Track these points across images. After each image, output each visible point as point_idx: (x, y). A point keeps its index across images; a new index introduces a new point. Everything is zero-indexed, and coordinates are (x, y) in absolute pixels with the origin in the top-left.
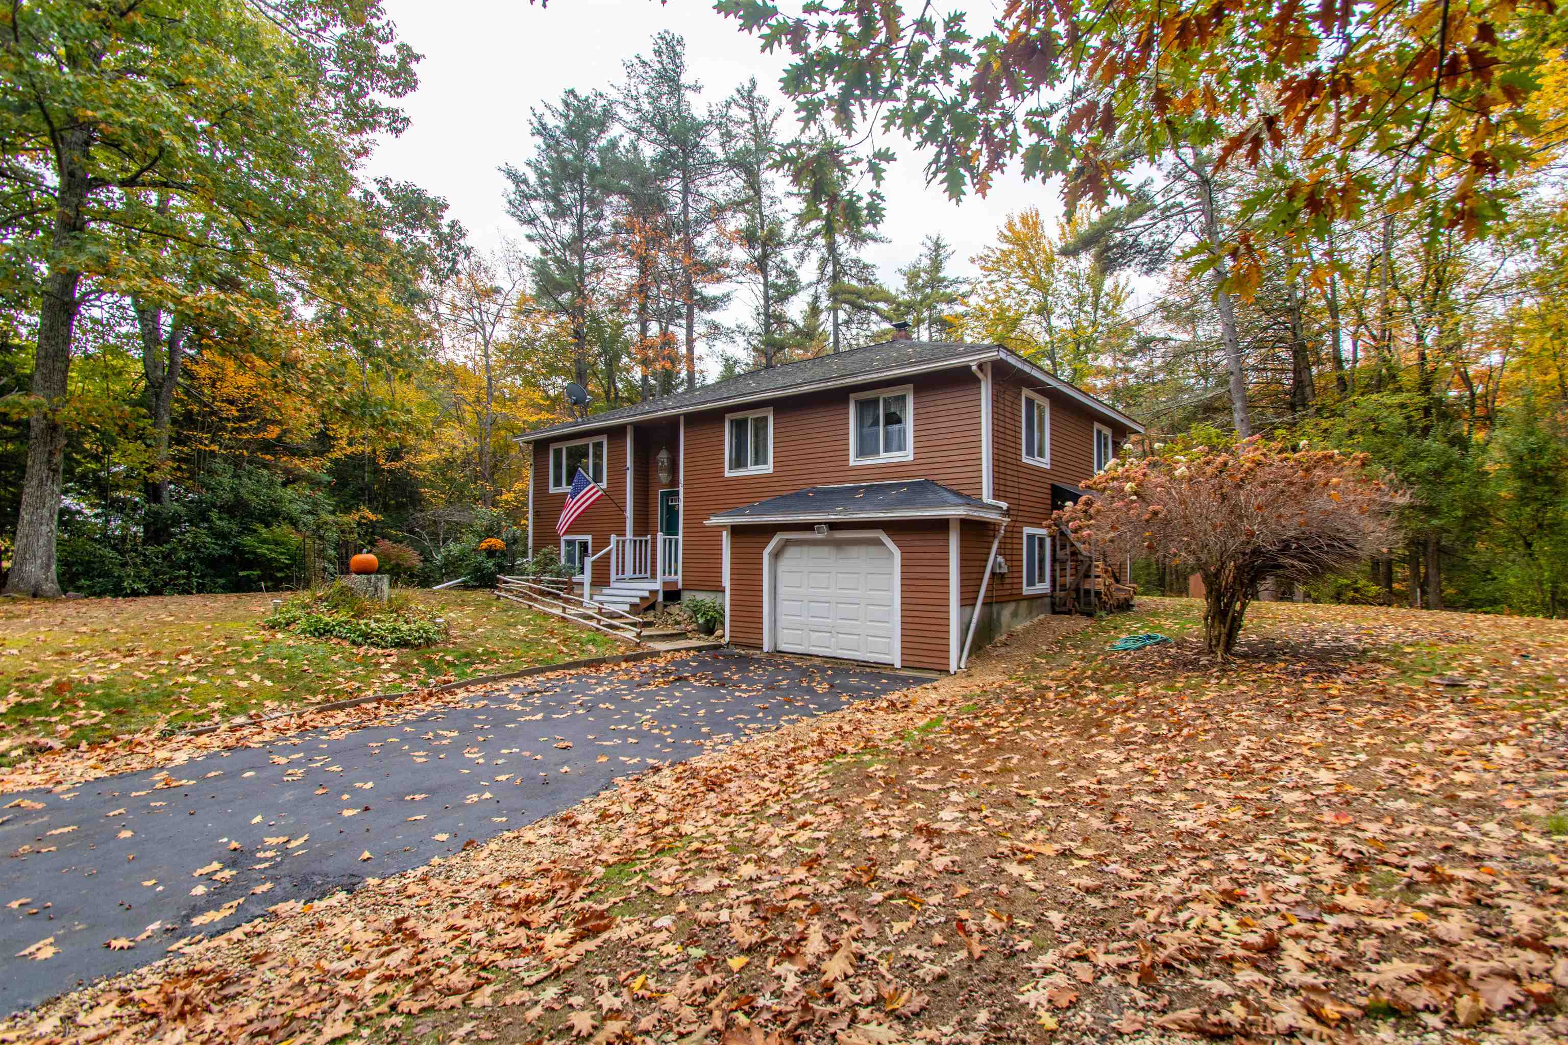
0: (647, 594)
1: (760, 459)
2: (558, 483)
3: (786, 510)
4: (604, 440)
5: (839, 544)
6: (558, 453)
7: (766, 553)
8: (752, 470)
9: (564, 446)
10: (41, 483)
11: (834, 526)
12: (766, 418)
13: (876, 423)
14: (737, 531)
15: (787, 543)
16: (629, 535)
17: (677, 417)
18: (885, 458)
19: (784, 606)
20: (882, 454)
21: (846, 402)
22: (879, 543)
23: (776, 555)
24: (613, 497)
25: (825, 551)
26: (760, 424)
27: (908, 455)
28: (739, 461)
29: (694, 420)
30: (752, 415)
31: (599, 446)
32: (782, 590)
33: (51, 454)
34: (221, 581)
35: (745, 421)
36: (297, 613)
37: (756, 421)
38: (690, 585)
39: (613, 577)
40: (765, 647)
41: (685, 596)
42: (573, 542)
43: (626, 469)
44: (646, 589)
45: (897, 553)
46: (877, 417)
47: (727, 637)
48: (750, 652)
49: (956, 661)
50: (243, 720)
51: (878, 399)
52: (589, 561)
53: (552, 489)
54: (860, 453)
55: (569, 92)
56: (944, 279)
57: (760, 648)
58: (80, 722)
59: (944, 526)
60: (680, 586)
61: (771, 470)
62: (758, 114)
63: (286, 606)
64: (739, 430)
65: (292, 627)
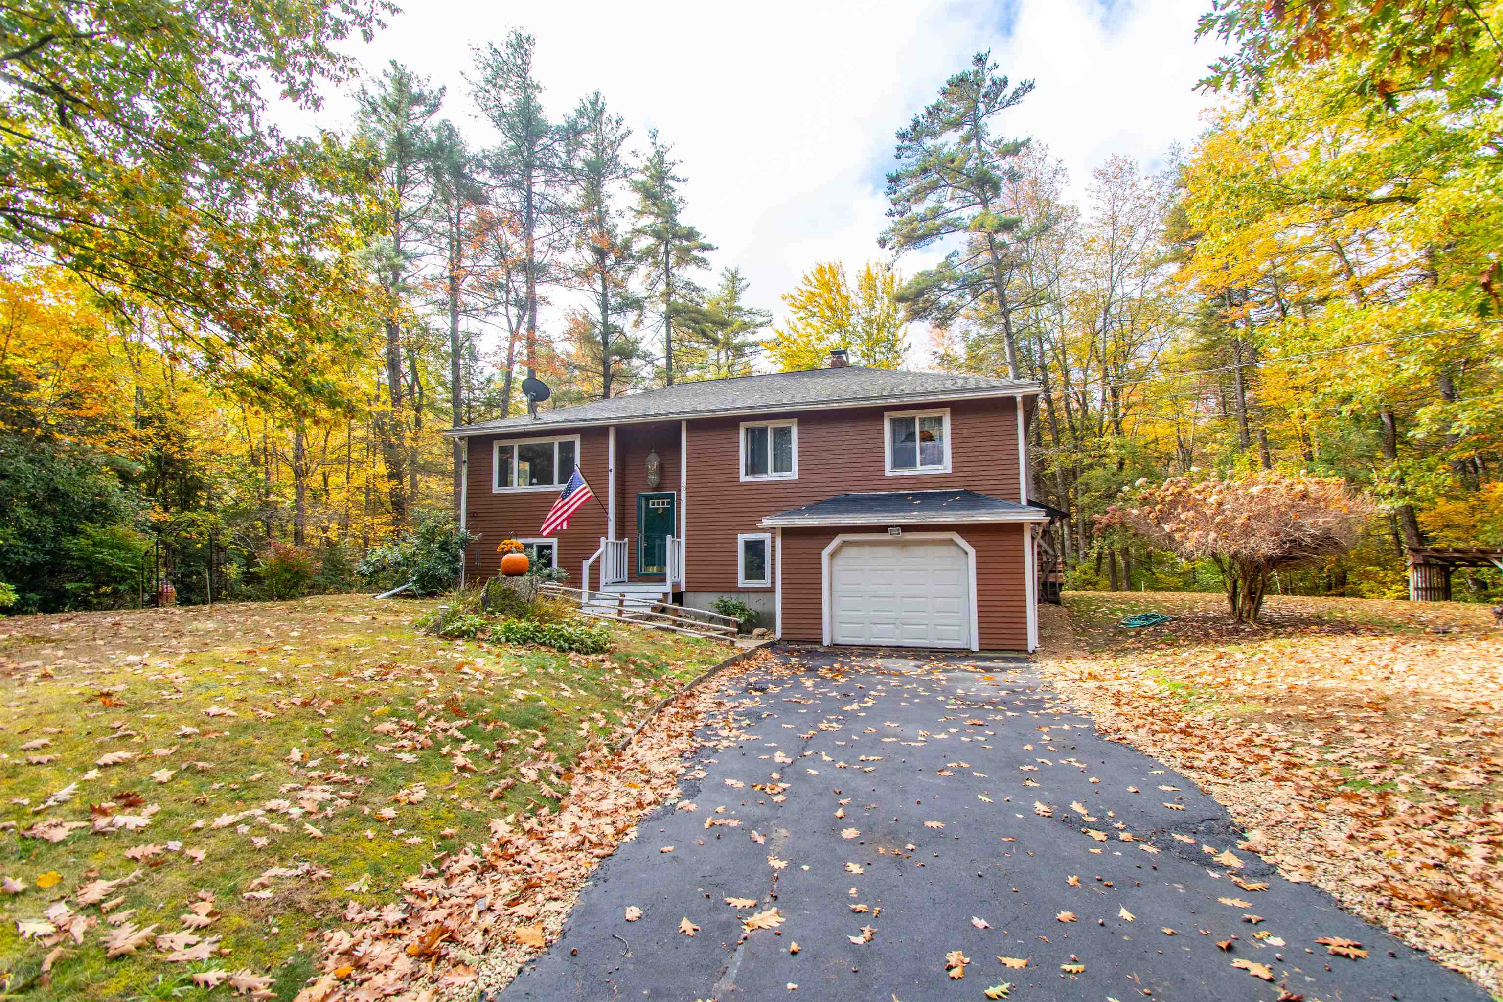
0: (661, 596)
1: (782, 465)
3: (839, 513)
4: (577, 440)
5: (903, 545)
6: (506, 452)
7: (825, 554)
8: (771, 476)
9: (516, 444)
11: (906, 529)
12: (788, 430)
13: (911, 437)
14: (787, 533)
15: (845, 543)
16: (612, 538)
17: (679, 422)
18: (921, 470)
19: (841, 603)
20: (919, 466)
21: (882, 418)
22: (952, 542)
23: (833, 555)
24: (599, 499)
25: (889, 551)
26: (783, 434)
27: (946, 467)
28: (756, 466)
29: (699, 425)
30: (771, 425)
31: (567, 448)
32: (837, 587)
34: (34, 597)
35: (763, 431)
36: (478, 621)
37: (775, 430)
38: (695, 587)
39: (603, 581)
40: (826, 642)
41: (688, 598)
42: (530, 546)
43: (607, 471)
44: (655, 592)
45: (972, 552)
46: (913, 434)
47: (779, 635)
48: (809, 647)
49: (1033, 642)
50: (629, 730)
51: (914, 419)
52: (586, 564)
53: (496, 489)
54: (896, 465)
55: (394, 63)
56: (739, 309)
57: (820, 643)
58: (537, 743)
59: (1017, 528)
60: (683, 588)
61: (796, 477)
62: (606, 129)
63: (455, 613)
64: (757, 438)
65: (480, 635)
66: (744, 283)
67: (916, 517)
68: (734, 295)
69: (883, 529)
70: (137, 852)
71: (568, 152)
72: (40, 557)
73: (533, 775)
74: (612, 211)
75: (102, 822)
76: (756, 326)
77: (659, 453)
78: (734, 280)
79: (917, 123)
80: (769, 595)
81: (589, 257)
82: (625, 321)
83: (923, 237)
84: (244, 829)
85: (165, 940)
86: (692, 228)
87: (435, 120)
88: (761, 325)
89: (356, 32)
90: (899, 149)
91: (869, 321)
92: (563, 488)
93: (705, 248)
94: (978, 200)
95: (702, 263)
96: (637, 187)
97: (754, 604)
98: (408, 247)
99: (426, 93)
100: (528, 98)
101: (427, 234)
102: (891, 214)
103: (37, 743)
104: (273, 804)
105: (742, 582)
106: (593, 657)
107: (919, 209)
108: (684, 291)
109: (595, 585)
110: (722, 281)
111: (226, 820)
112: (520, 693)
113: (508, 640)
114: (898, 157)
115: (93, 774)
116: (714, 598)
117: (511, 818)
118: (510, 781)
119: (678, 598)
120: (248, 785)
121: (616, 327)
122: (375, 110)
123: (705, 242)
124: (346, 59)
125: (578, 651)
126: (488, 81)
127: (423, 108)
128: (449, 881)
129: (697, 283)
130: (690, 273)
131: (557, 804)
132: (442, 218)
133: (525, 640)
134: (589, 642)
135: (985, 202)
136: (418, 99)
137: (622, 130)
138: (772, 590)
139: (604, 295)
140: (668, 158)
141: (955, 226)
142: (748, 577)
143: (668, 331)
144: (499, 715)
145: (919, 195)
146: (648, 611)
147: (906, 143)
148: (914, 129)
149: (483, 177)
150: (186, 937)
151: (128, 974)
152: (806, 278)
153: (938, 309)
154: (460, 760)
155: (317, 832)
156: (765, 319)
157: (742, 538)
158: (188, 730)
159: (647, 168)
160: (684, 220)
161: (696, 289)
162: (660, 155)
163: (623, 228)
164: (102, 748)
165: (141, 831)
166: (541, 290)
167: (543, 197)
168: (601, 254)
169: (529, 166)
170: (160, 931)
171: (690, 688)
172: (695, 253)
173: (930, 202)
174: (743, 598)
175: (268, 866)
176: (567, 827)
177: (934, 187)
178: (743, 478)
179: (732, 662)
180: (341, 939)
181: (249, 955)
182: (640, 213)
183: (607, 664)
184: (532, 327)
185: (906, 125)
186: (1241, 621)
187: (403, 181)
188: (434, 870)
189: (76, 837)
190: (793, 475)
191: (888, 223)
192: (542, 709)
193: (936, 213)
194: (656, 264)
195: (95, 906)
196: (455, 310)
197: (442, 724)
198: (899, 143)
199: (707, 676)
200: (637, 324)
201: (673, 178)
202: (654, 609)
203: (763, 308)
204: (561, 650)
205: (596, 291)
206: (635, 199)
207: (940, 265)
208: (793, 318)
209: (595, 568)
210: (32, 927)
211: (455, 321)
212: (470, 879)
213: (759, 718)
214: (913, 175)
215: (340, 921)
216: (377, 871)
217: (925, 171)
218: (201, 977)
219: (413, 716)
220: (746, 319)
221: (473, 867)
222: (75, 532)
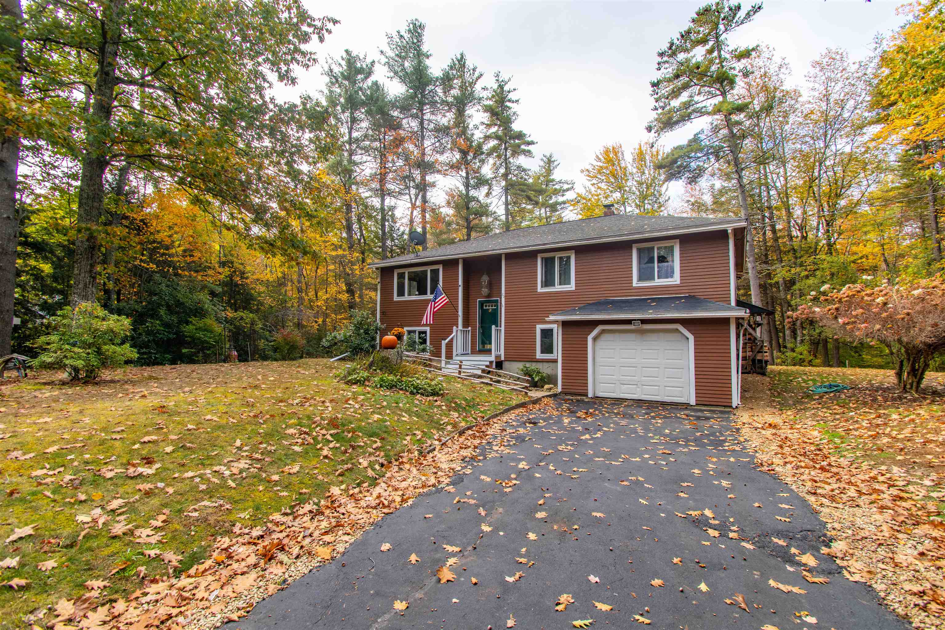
0: (488, 363)
1: (565, 280)
2: (401, 293)
3: (599, 311)
4: (441, 268)
5: (643, 332)
6: (401, 276)
7: (590, 338)
8: (558, 288)
9: (407, 271)
10: (85, 285)
11: (644, 321)
12: (569, 258)
13: (651, 260)
14: (565, 324)
15: (603, 332)
16: (460, 327)
17: (500, 255)
18: (658, 282)
19: (601, 370)
20: (656, 280)
21: (631, 248)
22: (677, 330)
23: (595, 339)
24: (453, 303)
25: (632, 336)
26: (565, 261)
27: (676, 279)
28: (548, 282)
29: (512, 257)
30: (558, 255)
31: (435, 273)
32: (598, 359)
33: (92, 266)
34: (168, 356)
35: (553, 259)
36: (366, 374)
37: (561, 259)
38: (510, 358)
39: (454, 353)
40: (590, 395)
41: (506, 365)
42: (414, 332)
43: (458, 286)
44: (484, 360)
45: (691, 338)
46: (653, 258)
47: (559, 389)
48: (579, 398)
49: (736, 400)
50: (437, 443)
51: (653, 248)
52: (444, 343)
53: (396, 298)
54: (640, 279)
55: (347, 51)
56: (553, 180)
57: (586, 395)
58: (375, 446)
59: (726, 321)
60: (503, 359)
61: (574, 288)
62: (467, 75)
63: (354, 370)
64: (549, 263)
65: (367, 383)
66: (556, 163)
67: (651, 314)
68: (549, 171)
69: (628, 322)
70: (141, 487)
71: (445, 92)
72: (171, 336)
73: (365, 463)
74: (471, 126)
75: (131, 470)
76: (564, 191)
77: (489, 275)
78: (549, 162)
79: (672, 44)
80: (554, 364)
81: (458, 156)
82: (480, 194)
83: (677, 122)
84: (198, 480)
85: (137, 533)
86: (521, 132)
87: (369, 82)
88: (568, 190)
89: (315, 37)
90: (659, 64)
91: (640, 183)
92: (431, 297)
93: (532, 143)
94: (718, 92)
95: (528, 153)
96: (488, 109)
97: (546, 369)
98: (356, 158)
99: (364, 66)
100: (420, 62)
101: (366, 150)
102: (656, 109)
103: (119, 429)
104: (216, 468)
105: (539, 355)
106: (431, 398)
107: (675, 103)
108: (516, 172)
109: (449, 356)
110: (542, 163)
111: (190, 474)
112: (376, 417)
113: (381, 386)
114: (659, 69)
115: (137, 446)
116: (520, 365)
117: (343, 487)
118: (350, 466)
119: (499, 365)
120: (209, 457)
121: (474, 198)
122: (337, 80)
123: (529, 139)
124: (311, 54)
125: (422, 394)
126: (397, 55)
127: (362, 76)
128: (295, 518)
129: (525, 166)
130: (522, 161)
131: (374, 482)
132: (375, 140)
133: (391, 386)
134: (429, 389)
135: (723, 94)
136: (360, 71)
137: (477, 74)
138: (555, 361)
139: (467, 178)
140: (506, 88)
141: (702, 112)
142: (542, 352)
143: (506, 198)
144: (360, 428)
145: (675, 93)
146: (479, 372)
147: (666, 59)
148: (670, 48)
149: (396, 114)
150: (149, 531)
151: (117, 545)
152: (597, 157)
153: (689, 171)
154: (325, 452)
155: (233, 485)
156: (570, 186)
157: (539, 327)
158: (190, 427)
159: (493, 96)
160: (516, 127)
161: (524, 170)
162: (501, 87)
163: (478, 135)
164: (148, 433)
165: (148, 476)
166: (429, 178)
167: (430, 121)
168: (464, 153)
169: (422, 104)
170: (137, 527)
171: (488, 420)
172: (523, 147)
173: (684, 97)
174: (540, 366)
175: (202, 500)
176: (375, 495)
177: (686, 87)
178: (540, 290)
179: (522, 405)
180: (225, 541)
181: (175, 544)
182: (488, 126)
183: (438, 403)
184: (425, 201)
185: (665, 46)
186: (905, 390)
187: (354, 120)
188: (288, 511)
189: (117, 476)
190: (572, 287)
191: (654, 115)
192: (386, 427)
193: (687, 105)
194: (499, 157)
195: (113, 511)
196: (383, 193)
197: (324, 432)
198: (659, 59)
199: (503, 413)
200: (488, 195)
201: (509, 101)
202: (483, 371)
203: (569, 179)
204: (412, 393)
205: (461, 176)
206: (485, 117)
207: (690, 141)
208: (588, 184)
209: (449, 346)
210: (82, 518)
211: (383, 201)
212: (306, 518)
213: (523, 440)
214: (669, 80)
215: (229, 532)
216: (257, 508)
217: (677, 76)
218: (147, 552)
219: (309, 426)
220: (557, 187)
221: (310, 512)
222: (187, 323)
